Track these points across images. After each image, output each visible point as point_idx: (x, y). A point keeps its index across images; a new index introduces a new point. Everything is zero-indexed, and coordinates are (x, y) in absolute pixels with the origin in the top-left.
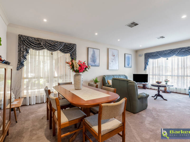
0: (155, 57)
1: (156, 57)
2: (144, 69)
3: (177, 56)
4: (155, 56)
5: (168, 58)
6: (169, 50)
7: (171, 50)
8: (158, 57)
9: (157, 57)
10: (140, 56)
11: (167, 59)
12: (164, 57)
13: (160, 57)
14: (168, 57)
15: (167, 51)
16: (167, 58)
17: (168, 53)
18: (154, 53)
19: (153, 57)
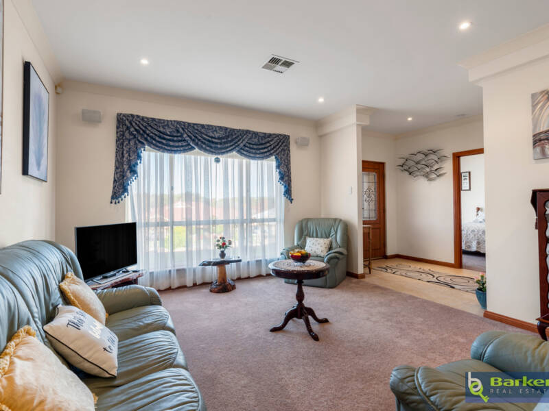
0: (171, 143)
1: (177, 144)
2: (113, 198)
3: (242, 154)
4: (173, 141)
5: (219, 157)
6: (221, 128)
7: (226, 129)
8: (182, 146)
9: (180, 144)
10: (91, 119)
11: (217, 160)
12: (205, 150)
13: (193, 148)
14: (219, 154)
15: (216, 131)
16: (216, 156)
17: (219, 138)
18: (168, 125)
19: (164, 141)
